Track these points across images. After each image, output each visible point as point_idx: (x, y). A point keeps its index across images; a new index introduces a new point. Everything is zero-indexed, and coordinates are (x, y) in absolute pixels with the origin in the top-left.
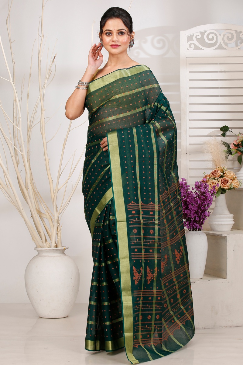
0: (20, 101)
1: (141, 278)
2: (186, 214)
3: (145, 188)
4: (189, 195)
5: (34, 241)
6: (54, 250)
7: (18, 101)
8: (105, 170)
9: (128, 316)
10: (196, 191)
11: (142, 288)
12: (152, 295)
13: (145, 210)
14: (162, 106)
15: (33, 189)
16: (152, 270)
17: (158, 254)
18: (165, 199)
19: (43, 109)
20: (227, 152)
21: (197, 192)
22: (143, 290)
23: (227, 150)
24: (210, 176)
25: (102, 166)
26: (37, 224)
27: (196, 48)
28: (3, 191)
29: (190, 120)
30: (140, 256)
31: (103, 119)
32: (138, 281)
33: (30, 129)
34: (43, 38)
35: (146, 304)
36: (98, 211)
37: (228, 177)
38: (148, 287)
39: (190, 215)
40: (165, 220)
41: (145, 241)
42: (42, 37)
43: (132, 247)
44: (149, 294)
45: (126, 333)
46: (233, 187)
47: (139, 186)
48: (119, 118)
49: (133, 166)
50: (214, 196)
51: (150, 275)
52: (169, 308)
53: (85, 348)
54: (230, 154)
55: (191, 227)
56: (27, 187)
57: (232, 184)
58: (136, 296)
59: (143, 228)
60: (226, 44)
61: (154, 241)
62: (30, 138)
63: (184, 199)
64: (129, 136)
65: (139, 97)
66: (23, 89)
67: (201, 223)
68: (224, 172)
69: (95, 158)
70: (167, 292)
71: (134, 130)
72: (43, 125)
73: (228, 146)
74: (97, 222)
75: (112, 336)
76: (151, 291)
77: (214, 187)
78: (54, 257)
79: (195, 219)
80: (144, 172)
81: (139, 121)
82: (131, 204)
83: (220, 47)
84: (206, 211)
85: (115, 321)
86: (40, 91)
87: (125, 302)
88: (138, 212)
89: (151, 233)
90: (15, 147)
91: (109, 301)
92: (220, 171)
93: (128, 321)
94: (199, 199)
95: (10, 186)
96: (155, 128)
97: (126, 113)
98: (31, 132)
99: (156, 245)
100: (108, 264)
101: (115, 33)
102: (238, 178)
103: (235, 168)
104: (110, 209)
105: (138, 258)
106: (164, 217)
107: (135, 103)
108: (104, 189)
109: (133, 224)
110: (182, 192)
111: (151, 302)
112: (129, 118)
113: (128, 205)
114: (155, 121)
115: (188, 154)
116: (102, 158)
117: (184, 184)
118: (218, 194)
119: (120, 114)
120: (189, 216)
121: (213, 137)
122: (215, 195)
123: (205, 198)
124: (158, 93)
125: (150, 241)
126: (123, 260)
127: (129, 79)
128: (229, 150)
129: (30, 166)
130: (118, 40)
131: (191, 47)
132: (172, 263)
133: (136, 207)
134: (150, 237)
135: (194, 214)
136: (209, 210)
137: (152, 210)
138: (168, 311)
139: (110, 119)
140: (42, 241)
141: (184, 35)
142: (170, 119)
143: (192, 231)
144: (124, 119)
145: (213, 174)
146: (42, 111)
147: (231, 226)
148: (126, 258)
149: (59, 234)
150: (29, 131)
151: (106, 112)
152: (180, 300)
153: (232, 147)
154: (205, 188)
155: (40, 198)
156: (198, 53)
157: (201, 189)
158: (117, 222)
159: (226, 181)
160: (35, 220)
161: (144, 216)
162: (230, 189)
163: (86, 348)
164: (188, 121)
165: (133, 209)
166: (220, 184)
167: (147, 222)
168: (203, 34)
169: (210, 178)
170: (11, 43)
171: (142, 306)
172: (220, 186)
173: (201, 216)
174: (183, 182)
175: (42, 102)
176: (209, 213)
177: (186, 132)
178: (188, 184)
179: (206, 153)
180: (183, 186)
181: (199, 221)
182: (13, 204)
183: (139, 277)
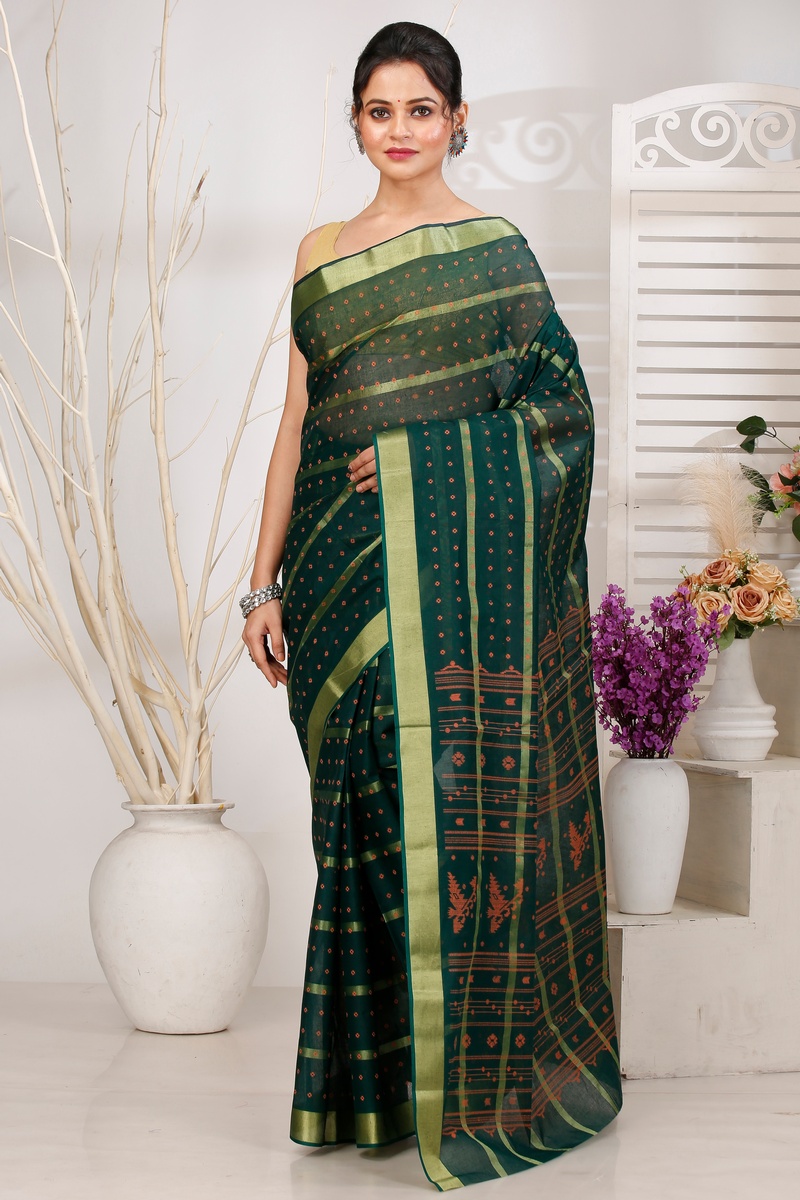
0: (87, 321)
1: (473, 911)
2: (620, 701)
3: (492, 620)
4: (632, 641)
5: (123, 781)
6: (185, 810)
7: (78, 324)
8: (361, 554)
9: (428, 1036)
10: (653, 628)
11: (475, 944)
12: (505, 970)
13: (491, 690)
14: (554, 354)
15: (121, 609)
16: (506, 888)
17: (527, 836)
18: (549, 658)
19: (160, 351)
20: (760, 502)
21: (659, 630)
22: (477, 951)
23: (759, 497)
24: (702, 579)
25: (353, 541)
26: (133, 726)
27: (665, 161)
28: (24, 617)
29: (640, 396)
30: (472, 840)
31: (362, 388)
32: (463, 921)
33: (116, 416)
34: (163, 117)
35: (483, 996)
36: (335, 688)
37: (760, 585)
38: (494, 941)
39: (634, 706)
40: (547, 727)
41: (488, 792)
42: (161, 116)
43: (446, 811)
44: (495, 966)
45: (419, 1090)
46: (774, 617)
47: (475, 611)
48: (415, 387)
49: (456, 548)
50: (714, 645)
51: (498, 904)
52: (547, 1012)
53: (291, 1137)
54: (768, 509)
55: (637, 747)
56: (102, 604)
57: (774, 608)
58: (456, 970)
59: (484, 749)
60: (762, 150)
61: (517, 795)
62: (115, 447)
63: (615, 654)
64: (449, 448)
65: (484, 323)
66: (96, 283)
67: (670, 733)
68: (748, 568)
69: (329, 516)
70: (543, 959)
71: (465, 428)
72: (158, 403)
73: (762, 482)
74: (332, 725)
75: (378, 1097)
76: (501, 954)
77: (714, 616)
78: (188, 833)
79: (649, 719)
80: (490, 568)
81: (477, 400)
82: (448, 669)
83: (743, 161)
84: (686, 692)
85: (386, 1048)
86: (153, 291)
87: (419, 991)
88: (468, 698)
89: (508, 767)
90: (66, 473)
91: (369, 982)
92: (733, 564)
93: (427, 1052)
94: (663, 654)
95: (48, 598)
96: (529, 424)
97: (438, 372)
98: (118, 425)
99: (523, 805)
100: (364, 861)
101: (400, 113)
102: (792, 589)
103: (782, 556)
104: (376, 682)
105: (465, 848)
106: (545, 715)
107: (469, 340)
108: (357, 616)
109: (452, 736)
110: (609, 630)
111: (500, 990)
112: (447, 388)
113: (439, 673)
114: (529, 403)
115: (631, 505)
116: (351, 515)
117: (614, 604)
118: (726, 638)
119: (418, 373)
120: (632, 708)
121: (713, 452)
122: (716, 641)
123: (682, 650)
124: (544, 311)
125: (502, 794)
126: (418, 852)
127: (454, 261)
128: (766, 497)
129: (114, 537)
130: (409, 134)
131: (647, 159)
132: (559, 865)
133: (464, 679)
134: (504, 779)
135: (647, 702)
136: (697, 691)
137: (512, 691)
138: (544, 1022)
139: (386, 388)
140: (148, 781)
141: (625, 117)
142: (577, 399)
143: (640, 757)
144: (431, 392)
145: (711, 574)
146: (155, 357)
147: (768, 745)
148: (427, 845)
149: (205, 760)
150: (114, 420)
151: (374, 364)
152: (576, 987)
153: (776, 486)
154: (685, 619)
155: (145, 641)
156: (670, 177)
157: (671, 620)
158: (398, 727)
159: (753, 597)
160: (128, 712)
161: (487, 711)
162: (767, 622)
163: (295, 1136)
164: (632, 398)
165: (453, 687)
166: (733, 607)
167: (494, 731)
168: (686, 115)
169: (701, 585)
170: (59, 135)
171: (470, 1004)
172: (732, 613)
173: (668, 709)
174: (613, 599)
175: (157, 327)
176: (697, 700)
177: (626, 434)
178: (628, 605)
179: (690, 504)
180: (613, 609)
181: (663, 726)
182: (57, 659)
183: (466, 908)
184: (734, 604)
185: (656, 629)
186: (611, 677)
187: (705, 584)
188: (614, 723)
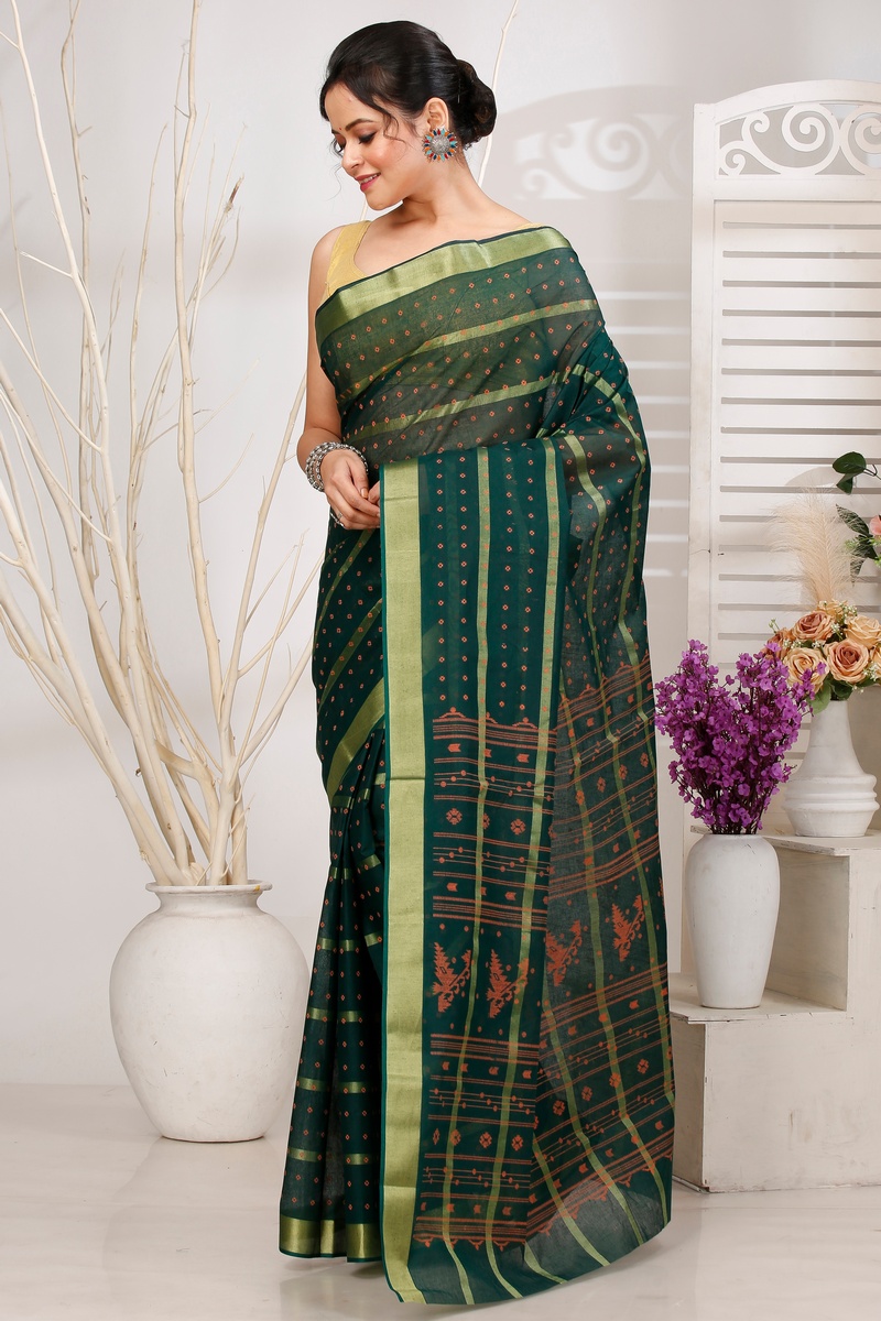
0: (107, 347)
1: (466, 988)
2: (702, 770)
3: (504, 665)
4: (716, 703)
5: (147, 859)
6: (217, 892)
7: (97, 350)
8: (378, 603)
9: (403, 1124)
10: (740, 689)
11: (467, 1027)
12: (504, 1060)
13: (500, 743)
14: (599, 377)
15: (146, 668)
16: (508, 968)
17: (535, 911)
18: (588, 716)
19: (189, 380)
20: (858, 548)
21: (747, 691)
22: (471, 1035)
23: (858, 543)
24: (794, 634)
25: (371, 588)
26: (158, 798)
27: (753, 167)
28: (36, 676)
29: (724, 430)
30: (468, 910)
31: (387, 420)
32: (451, 999)
33: (139, 453)
34: (192, 119)
35: (478, 1088)
36: (347, 752)
37: (859, 641)
38: (493, 1027)
39: (718, 775)
40: (580, 793)
41: (491, 858)
42: (190, 117)
43: (436, 874)
44: (492, 1056)
45: (389, 1185)
46: (874, 677)
47: (483, 655)
49: (465, 583)
50: (807, 708)
51: (498, 986)
52: (575, 1120)
54: (867, 556)
55: (722, 821)
56: (124, 662)
57: (874, 667)
58: (439, 1053)
59: (487, 809)
60: (862, 156)
61: (526, 863)
62: (138, 486)
63: (697, 718)
64: (462, 475)
66: (118, 303)
67: (758, 806)
68: (846, 622)
69: (350, 560)
72: (187, 439)
73: (861, 526)
75: (367, 1207)
76: (500, 1042)
77: (808, 675)
78: (220, 917)
79: (735, 790)
80: (505, 607)
81: (512, 431)
82: (448, 717)
83: (841, 167)
84: (776, 761)
86: (180, 313)
87: (395, 1073)
88: (471, 749)
89: (517, 831)
90: (83, 515)
92: (829, 617)
93: (401, 1145)
94: (751, 718)
95: (64, 655)
96: (563, 454)
98: (143, 462)
99: (531, 876)
100: (369, 945)
105: (456, 917)
106: (577, 780)
109: (447, 791)
110: (690, 691)
111: (497, 1083)
112: (474, 418)
113: (438, 721)
114: (567, 432)
115: (715, 551)
117: (697, 662)
118: (821, 700)
120: (715, 778)
121: (806, 492)
122: (810, 703)
123: (772, 713)
124: (592, 331)
125: (509, 861)
126: (402, 918)
127: (488, 277)
128: (866, 542)
129: (137, 587)
131: (733, 165)
132: (598, 953)
133: (466, 728)
134: (512, 845)
135: (732, 771)
136: (788, 759)
137: (525, 747)
138: (569, 1129)
140: (176, 859)
141: (708, 119)
142: (625, 427)
143: (724, 833)
145: (804, 628)
146: (183, 386)
147: (867, 820)
148: (412, 911)
149: (239, 835)
150: (137, 456)
151: (399, 394)
152: (620, 1096)
153: (877, 530)
154: (775, 679)
155: (172, 704)
156: (758, 186)
157: (759, 680)
159: (851, 654)
160: (153, 782)
161: (493, 766)
162: (866, 682)
163: (283, 1246)
164: (716, 432)
165: (453, 737)
166: (830, 666)
167: (501, 789)
168: (776, 116)
169: (792, 641)
170: (76, 138)
171: (463, 1096)
172: (827, 672)
173: (756, 779)
174: (695, 657)
175: (185, 352)
176: (788, 769)
177: (710, 472)
178: (711, 663)
179: (781, 550)
180: (694, 669)
181: (751, 798)
182: (73, 723)
183: (455, 984)
184: (829, 662)
185: (743, 690)
186: (692, 744)
187: (798, 640)
188: (696, 794)
